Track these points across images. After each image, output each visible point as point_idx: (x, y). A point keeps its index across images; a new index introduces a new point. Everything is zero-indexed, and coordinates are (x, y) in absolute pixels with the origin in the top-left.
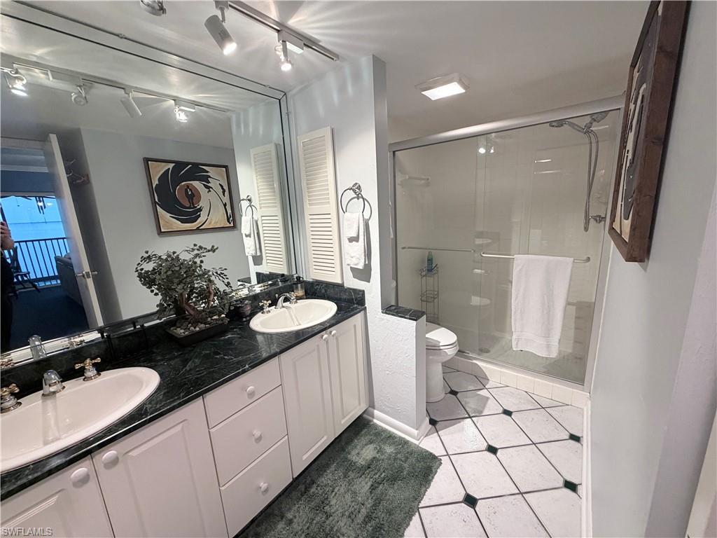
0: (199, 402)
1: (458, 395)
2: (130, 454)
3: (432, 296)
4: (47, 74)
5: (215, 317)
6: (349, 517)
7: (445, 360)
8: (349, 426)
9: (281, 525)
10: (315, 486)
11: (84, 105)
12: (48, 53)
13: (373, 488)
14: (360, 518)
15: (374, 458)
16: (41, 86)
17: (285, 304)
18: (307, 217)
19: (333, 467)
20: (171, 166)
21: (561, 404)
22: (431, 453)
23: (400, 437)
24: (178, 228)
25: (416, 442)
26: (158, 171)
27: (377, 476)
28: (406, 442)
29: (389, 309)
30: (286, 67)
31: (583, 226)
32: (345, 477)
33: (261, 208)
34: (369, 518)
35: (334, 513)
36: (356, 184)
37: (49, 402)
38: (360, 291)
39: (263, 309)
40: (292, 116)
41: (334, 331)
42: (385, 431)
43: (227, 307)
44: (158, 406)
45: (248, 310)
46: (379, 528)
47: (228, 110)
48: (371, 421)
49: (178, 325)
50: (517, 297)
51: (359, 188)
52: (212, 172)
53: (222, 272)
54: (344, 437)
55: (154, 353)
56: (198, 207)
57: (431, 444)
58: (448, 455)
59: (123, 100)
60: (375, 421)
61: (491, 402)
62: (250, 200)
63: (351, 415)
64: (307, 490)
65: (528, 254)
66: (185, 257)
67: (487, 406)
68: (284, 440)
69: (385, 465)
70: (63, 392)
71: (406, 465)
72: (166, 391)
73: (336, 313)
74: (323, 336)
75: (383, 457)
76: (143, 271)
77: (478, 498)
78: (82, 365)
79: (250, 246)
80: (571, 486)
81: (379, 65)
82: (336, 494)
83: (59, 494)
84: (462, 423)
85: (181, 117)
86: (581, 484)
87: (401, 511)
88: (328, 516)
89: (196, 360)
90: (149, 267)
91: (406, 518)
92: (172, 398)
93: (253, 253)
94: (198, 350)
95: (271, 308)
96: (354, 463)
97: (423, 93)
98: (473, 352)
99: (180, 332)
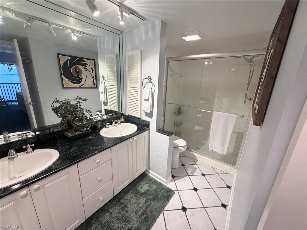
0: (76, 166)
1: (185, 166)
2: (45, 186)
3: (179, 124)
4: (12, 14)
5: (85, 129)
6: (135, 213)
7: (181, 152)
8: (139, 176)
9: (107, 214)
10: (122, 199)
11: (29, 29)
12: (12, 5)
13: (146, 202)
14: (140, 213)
15: (148, 190)
16: (10, 18)
17: (115, 124)
18: (128, 88)
19: (131, 192)
20: (69, 58)
21: (225, 173)
22: (171, 189)
23: (159, 182)
24: (71, 86)
25: (165, 184)
26: (63, 60)
27: (148, 197)
28: (161, 184)
29: (159, 130)
30: (122, 23)
31: (243, 101)
32: (135, 197)
33: (108, 82)
34: (143, 214)
35: (129, 211)
36: (150, 76)
37: (11, 162)
38: (148, 122)
39: (106, 126)
40: (124, 43)
41: (135, 138)
42: (153, 179)
43: (90, 124)
44: (58, 167)
45: (99, 126)
46: (146, 218)
47: (96, 36)
48: (148, 174)
49: (68, 131)
50: (212, 129)
51: (151, 78)
52: (88, 62)
53: (89, 110)
54: (136, 181)
55: (58, 142)
56: (81, 77)
57: (171, 186)
58: (177, 190)
59: (48, 28)
60: (150, 175)
61: (198, 170)
62: (103, 77)
63: (140, 171)
64: (119, 201)
65: (220, 112)
66: (73, 102)
67: (196, 171)
68: (111, 181)
69: (151, 193)
70: (17, 158)
71: (160, 194)
72: (61, 160)
73: (137, 130)
74: (130, 140)
75: (151, 190)
76: (54, 107)
77: (187, 208)
78: (26, 147)
79: (102, 97)
80: (224, 206)
81: (164, 24)
82: (131, 203)
83: (14, 201)
84: (185, 178)
85: (74, 38)
86: (228, 205)
87: (156, 211)
88: (127, 212)
89: (75, 147)
90: (57, 105)
91: (158, 214)
92: (64, 164)
93: (104, 100)
94: (77, 143)
95: (109, 126)
96: (140, 191)
97: (183, 38)
98: (193, 149)
99: (69, 134)
